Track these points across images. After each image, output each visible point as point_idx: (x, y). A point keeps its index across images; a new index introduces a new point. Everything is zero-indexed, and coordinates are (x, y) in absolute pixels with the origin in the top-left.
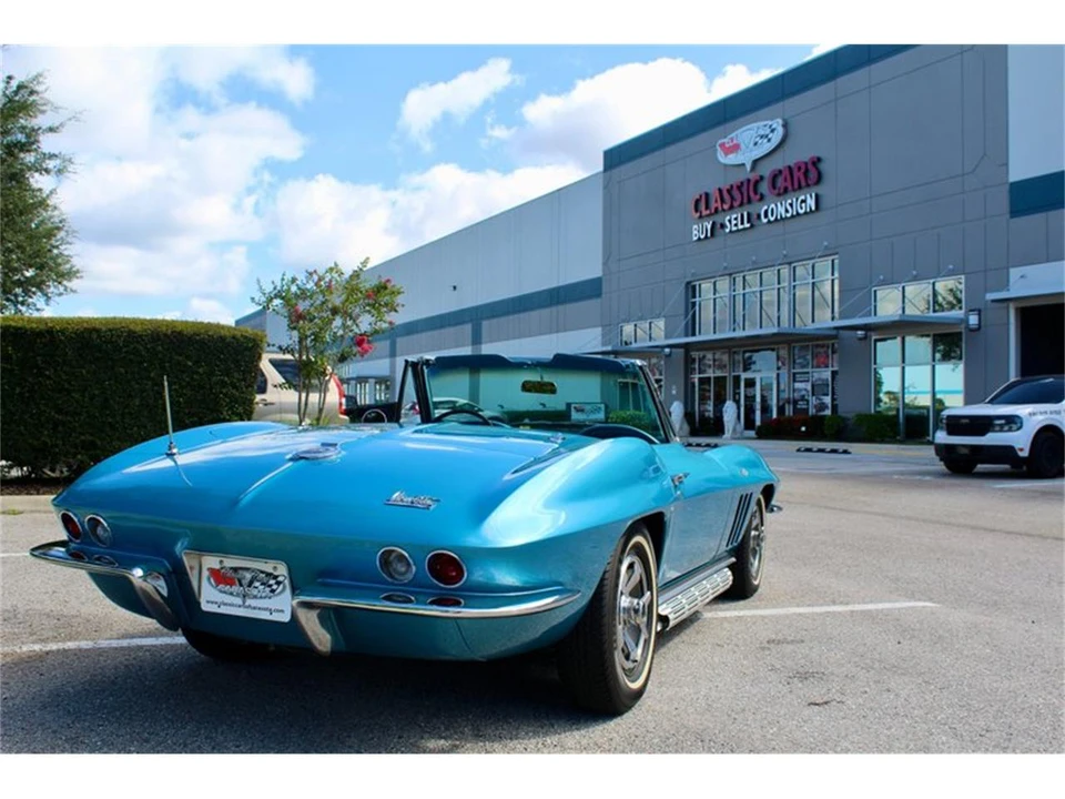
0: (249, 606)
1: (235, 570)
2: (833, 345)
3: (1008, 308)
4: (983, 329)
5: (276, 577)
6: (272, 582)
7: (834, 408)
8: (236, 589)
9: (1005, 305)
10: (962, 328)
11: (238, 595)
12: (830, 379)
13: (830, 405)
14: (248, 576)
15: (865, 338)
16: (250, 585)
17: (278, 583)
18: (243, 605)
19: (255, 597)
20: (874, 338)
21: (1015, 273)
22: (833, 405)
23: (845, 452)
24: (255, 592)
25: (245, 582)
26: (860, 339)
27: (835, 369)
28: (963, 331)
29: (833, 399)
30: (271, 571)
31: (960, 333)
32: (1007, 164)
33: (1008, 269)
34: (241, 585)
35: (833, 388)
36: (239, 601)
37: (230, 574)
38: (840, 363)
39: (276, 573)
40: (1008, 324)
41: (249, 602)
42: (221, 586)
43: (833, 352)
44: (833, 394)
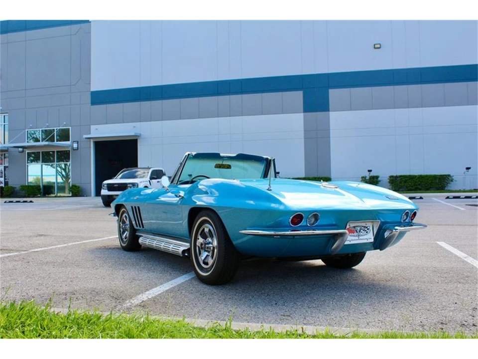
0: (361, 239)
1: (354, 227)
2: (5, 154)
3: (90, 141)
4: (79, 149)
5: (367, 227)
6: (366, 229)
7: (6, 183)
8: (356, 234)
9: (89, 140)
10: (70, 149)
11: (356, 236)
12: (3, 170)
13: (3, 182)
14: (359, 228)
15: (23, 152)
16: (360, 231)
17: (368, 229)
18: (359, 240)
19: (362, 235)
20: (27, 152)
21: (93, 127)
22: (5, 182)
23: (31, 202)
24: (361, 234)
25: (358, 231)
26: (20, 152)
27: (7, 165)
28: (70, 150)
29: (5, 179)
30: (365, 225)
31: (69, 151)
32: (90, 84)
33: (90, 125)
34: (357, 232)
35: (5, 174)
36: (357, 238)
37: (353, 229)
38: (9, 162)
39: (367, 226)
40: (90, 147)
41: (361, 237)
42: (350, 234)
43: (4, 158)
44: (5, 176)
